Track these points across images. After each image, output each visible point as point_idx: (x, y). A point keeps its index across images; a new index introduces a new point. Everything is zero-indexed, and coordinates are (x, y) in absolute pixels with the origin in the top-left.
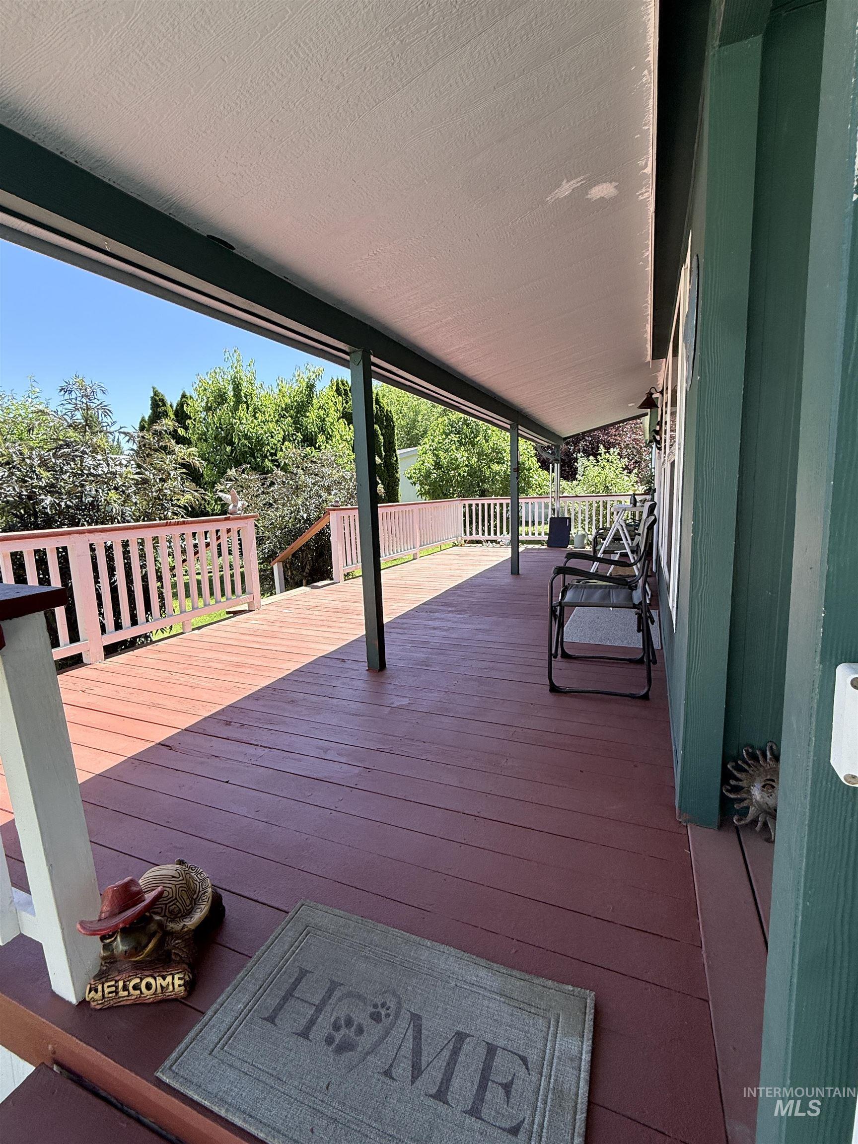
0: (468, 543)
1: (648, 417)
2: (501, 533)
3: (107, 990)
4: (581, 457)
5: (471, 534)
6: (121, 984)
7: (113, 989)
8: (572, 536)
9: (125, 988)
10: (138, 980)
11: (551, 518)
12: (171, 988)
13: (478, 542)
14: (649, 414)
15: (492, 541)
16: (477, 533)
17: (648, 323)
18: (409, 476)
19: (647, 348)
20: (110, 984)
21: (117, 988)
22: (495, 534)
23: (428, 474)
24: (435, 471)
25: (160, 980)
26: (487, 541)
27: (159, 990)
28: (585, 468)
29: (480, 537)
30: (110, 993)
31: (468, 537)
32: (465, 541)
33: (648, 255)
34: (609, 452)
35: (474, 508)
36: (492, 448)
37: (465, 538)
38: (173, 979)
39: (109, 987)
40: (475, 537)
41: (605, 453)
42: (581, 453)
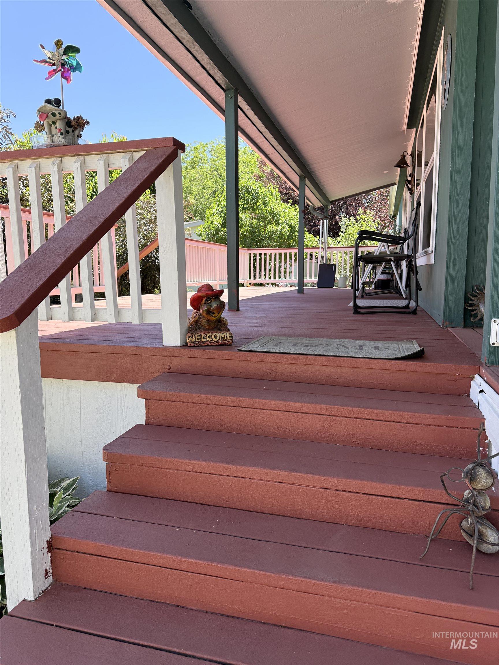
0: (252, 286)
1: (396, 187)
2: (280, 277)
3: (197, 338)
4: (344, 217)
5: (255, 278)
6: (203, 336)
7: (199, 337)
8: (337, 279)
9: (204, 338)
10: (210, 334)
11: (320, 265)
12: (226, 338)
13: (261, 285)
14: (397, 183)
15: (272, 284)
16: (260, 278)
17: (407, 96)
18: (199, 233)
19: (404, 117)
20: (198, 335)
21: (201, 338)
22: (275, 278)
23: (217, 231)
24: (222, 229)
25: (221, 334)
26: (268, 284)
27: (220, 339)
28: (346, 226)
29: (262, 280)
30: (198, 339)
31: (253, 281)
32: (250, 284)
33: (414, 44)
34: (366, 213)
35: (258, 257)
36: (269, 212)
37: (250, 281)
38: (227, 334)
39: (197, 336)
40: (258, 281)
41: (363, 214)
42: (344, 214)
